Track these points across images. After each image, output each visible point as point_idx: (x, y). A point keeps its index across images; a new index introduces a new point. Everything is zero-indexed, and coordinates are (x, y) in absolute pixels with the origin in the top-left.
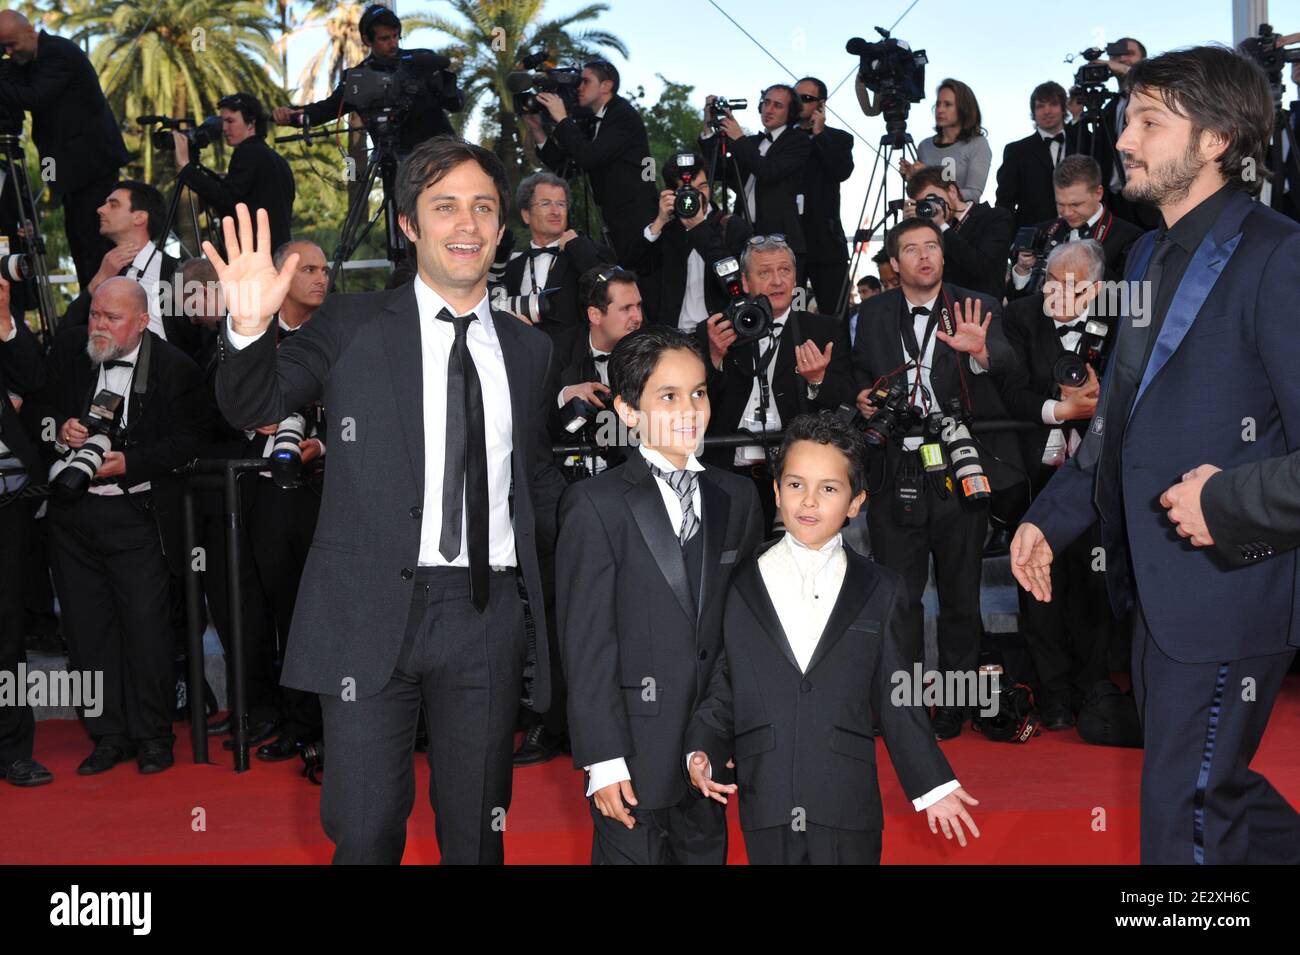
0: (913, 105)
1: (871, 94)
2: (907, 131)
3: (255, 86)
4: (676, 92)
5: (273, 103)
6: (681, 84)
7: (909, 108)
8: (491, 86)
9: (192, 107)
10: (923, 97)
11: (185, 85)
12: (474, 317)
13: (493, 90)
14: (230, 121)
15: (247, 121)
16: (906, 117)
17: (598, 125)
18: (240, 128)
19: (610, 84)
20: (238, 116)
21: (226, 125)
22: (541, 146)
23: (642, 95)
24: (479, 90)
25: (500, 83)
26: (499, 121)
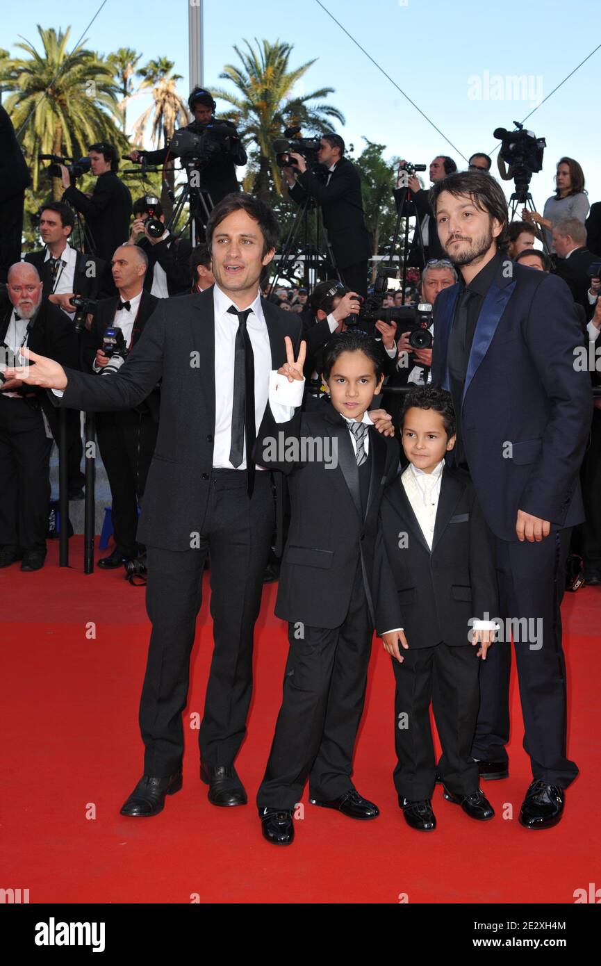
0: (534, 174)
1: (507, 165)
2: (529, 191)
3: (105, 130)
4: (374, 150)
5: (116, 143)
6: (378, 144)
7: (531, 176)
8: (256, 139)
9: (65, 141)
10: (541, 169)
11: (61, 127)
12: (250, 311)
13: (257, 142)
14: (96, 159)
15: (106, 160)
16: (529, 182)
17: (330, 176)
18: (102, 165)
19: (338, 150)
20: (101, 156)
21: (93, 161)
22: (292, 187)
23: (352, 150)
24: (248, 141)
25: (261, 138)
26: (259, 162)
